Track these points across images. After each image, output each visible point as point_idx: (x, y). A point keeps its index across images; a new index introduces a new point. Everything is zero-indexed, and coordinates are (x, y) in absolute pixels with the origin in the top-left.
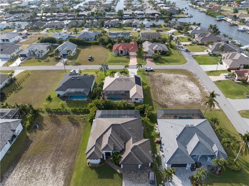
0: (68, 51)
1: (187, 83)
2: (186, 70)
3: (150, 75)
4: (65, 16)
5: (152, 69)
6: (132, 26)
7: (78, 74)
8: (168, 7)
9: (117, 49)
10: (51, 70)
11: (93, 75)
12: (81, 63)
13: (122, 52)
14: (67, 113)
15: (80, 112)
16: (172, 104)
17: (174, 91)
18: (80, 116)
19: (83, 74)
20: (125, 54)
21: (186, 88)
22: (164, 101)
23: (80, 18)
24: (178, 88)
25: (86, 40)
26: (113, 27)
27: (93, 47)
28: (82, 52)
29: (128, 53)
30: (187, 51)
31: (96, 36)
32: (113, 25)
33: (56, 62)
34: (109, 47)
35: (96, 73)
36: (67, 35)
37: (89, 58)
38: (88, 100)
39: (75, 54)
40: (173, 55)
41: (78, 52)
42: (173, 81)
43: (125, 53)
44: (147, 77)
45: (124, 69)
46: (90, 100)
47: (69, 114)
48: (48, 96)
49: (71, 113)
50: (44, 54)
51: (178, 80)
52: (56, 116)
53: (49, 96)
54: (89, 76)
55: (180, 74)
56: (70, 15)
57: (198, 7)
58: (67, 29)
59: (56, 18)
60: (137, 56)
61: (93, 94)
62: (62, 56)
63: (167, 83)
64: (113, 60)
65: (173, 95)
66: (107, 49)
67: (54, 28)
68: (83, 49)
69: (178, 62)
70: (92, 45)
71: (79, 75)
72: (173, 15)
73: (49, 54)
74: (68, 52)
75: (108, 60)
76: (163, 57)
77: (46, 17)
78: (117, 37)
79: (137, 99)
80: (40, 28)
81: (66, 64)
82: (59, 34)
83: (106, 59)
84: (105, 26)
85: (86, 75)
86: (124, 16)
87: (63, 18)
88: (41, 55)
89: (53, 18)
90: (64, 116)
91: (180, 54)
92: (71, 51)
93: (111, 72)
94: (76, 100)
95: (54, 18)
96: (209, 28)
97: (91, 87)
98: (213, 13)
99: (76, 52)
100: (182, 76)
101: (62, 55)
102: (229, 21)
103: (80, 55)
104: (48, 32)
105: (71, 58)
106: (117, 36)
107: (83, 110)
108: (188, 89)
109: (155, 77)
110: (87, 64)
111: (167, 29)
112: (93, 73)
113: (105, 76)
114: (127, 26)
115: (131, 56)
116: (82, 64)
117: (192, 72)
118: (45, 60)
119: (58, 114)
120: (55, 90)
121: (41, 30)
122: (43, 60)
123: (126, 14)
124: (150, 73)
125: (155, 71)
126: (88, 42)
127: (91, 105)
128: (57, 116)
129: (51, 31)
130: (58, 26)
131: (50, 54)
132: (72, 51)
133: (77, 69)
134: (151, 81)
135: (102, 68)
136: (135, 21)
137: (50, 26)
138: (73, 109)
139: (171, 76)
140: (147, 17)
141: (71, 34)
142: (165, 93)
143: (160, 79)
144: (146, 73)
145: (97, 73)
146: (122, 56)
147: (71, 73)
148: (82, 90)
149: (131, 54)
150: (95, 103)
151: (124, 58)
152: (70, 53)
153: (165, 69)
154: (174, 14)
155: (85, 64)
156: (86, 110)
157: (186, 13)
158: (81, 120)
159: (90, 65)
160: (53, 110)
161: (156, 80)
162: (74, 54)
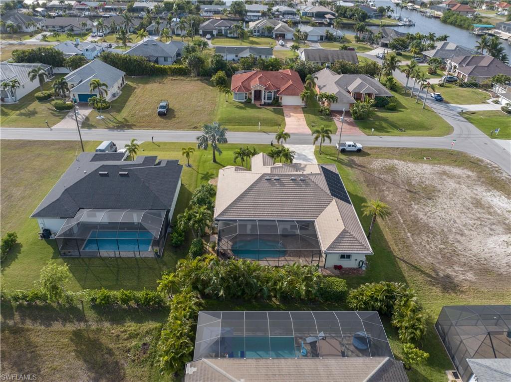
0: (96, 85)
1: (484, 194)
2: (462, 153)
3: (359, 166)
4: (96, 8)
5: (359, 146)
6: (274, 36)
7: (125, 157)
8: (350, 3)
9: (245, 87)
10: (35, 141)
11: (178, 161)
12: (135, 123)
13: (258, 94)
14: (71, 312)
15: (124, 309)
16: (470, 276)
17: (455, 222)
18: (125, 331)
19: (142, 157)
20: (267, 101)
21: (490, 213)
22: (438, 263)
23: (136, 15)
24: (465, 210)
25: (150, 61)
26: (222, 35)
27: (172, 80)
28: (137, 91)
29: (278, 98)
30: (439, 100)
31: (178, 55)
32: (223, 33)
33: (57, 118)
34: (218, 81)
35: (184, 153)
36: (98, 48)
37: (159, 110)
38: (159, 256)
39: (117, 97)
40: (406, 108)
41: (127, 91)
42: (439, 187)
43: (269, 99)
44: (350, 171)
45: (272, 144)
46: (166, 254)
47: (81, 317)
48: (6, 237)
49: (90, 314)
50: (20, 93)
51: (451, 184)
52: (23, 330)
53: (10, 235)
54: (163, 164)
55: (449, 164)
56: (110, 6)
57: (419, 7)
58: (100, 36)
59: (73, 13)
60: (302, 108)
61: (177, 232)
62: (78, 101)
63: (422, 194)
64: (233, 115)
65: (459, 237)
66: (213, 86)
67: (63, 32)
68: (142, 85)
69: (427, 129)
70: (169, 76)
71: (128, 158)
72: (367, 20)
73: (36, 95)
74: (95, 88)
75: (220, 116)
76: (380, 114)
77: (46, 8)
78: (236, 59)
79: (349, 256)
80: (26, 30)
81: (86, 124)
82: (75, 43)
83: (212, 113)
84: (201, 32)
85: (150, 160)
86: (248, 14)
87: (92, 14)
88: (13, 96)
89: (65, 12)
90: (57, 326)
91: (424, 108)
92: (104, 85)
93: (239, 154)
94: (113, 255)
95: (67, 12)
96: (479, 45)
97: (170, 206)
98: (461, 20)
99: (121, 92)
100: (457, 171)
101: (77, 97)
102: (507, 38)
103: (132, 100)
104: (46, 41)
105: (104, 108)
106: (237, 56)
107: (137, 302)
108: (499, 215)
109: (376, 174)
110: (154, 127)
111: (365, 47)
112: (177, 155)
113: (215, 164)
114: (258, 36)
115: (286, 106)
116: (138, 124)
117: (482, 161)
118: (23, 111)
119: (34, 319)
120: (35, 211)
121: (26, 37)
122: (17, 110)
123: (251, 11)
124: (357, 159)
125: (369, 152)
126: (157, 65)
127: (171, 282)
128: (28, 330)
129: (55, 39)
130: (75, 29)
131: (39, 94)
132: (106, 86)
133: (122, 141)
134: (368, 186)
135: (205, 140)
136: (280, 25)
137: (54, 27)
138: (99, 293)
139: (424, 171)
140: (304, 20)
141: (110, 46)
142: (428, 230)
143: (394, 178)
144: (342, 157)
145: (188, 155)
146: (259, 106)
147: (99, 153)
148: (136, 217)
149: (287, 100)
150: (188, 275)
151: (267, 113)
152: (103, 91)
153: (398, 148)
154: (370, 17)
155: (146, 127)
156: (149, 302)
157: (398, 18)
158: (129, 350)
159: (163, 128)
160: (16, 298)
161: (385, 182)
162: (114, 95)
